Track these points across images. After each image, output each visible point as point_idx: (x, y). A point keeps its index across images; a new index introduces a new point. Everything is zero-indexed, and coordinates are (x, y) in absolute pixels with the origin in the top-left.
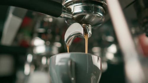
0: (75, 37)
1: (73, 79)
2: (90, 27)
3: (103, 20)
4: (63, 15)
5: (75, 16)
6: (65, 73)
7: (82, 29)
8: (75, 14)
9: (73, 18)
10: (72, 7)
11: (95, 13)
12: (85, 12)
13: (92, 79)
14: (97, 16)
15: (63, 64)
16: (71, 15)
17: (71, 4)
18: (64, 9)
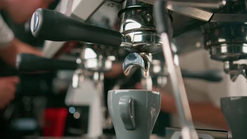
0: (133, 67)
4: (122, 45)
5: (134, 45)
8: (135, 43)
10: (131, 35)
11: (156, 42)
12: (145, 42)
16: (131, 44)
17: (131, 32)
18: (124, 38)
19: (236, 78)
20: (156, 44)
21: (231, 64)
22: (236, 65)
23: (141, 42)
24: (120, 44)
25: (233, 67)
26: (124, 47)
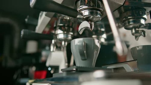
1: (85, 52)
2: (93, 23)
3: (101, 19)
4: (78, 17)
5: (84, 17)
6: (81, 48)
7: (89, 25)
9: (83, 18)
10: (83, 12)
11: (96, 15)
12: (90, 15)
13: (94, 53)
14: (97, 17)
15: (80, 44)
16: (83, 17)
17: (83, 10)
18: (79, 13)
19: (138, 38)
20: (96, 16)
21: (135, 30)
22: (138, 31)
23: (88, 15)
24: (77, 16)
25: (137, 32)
26: (79, 18)
